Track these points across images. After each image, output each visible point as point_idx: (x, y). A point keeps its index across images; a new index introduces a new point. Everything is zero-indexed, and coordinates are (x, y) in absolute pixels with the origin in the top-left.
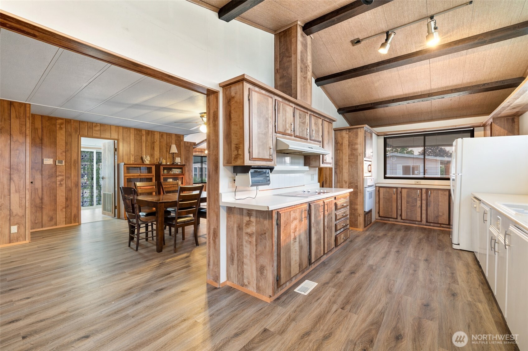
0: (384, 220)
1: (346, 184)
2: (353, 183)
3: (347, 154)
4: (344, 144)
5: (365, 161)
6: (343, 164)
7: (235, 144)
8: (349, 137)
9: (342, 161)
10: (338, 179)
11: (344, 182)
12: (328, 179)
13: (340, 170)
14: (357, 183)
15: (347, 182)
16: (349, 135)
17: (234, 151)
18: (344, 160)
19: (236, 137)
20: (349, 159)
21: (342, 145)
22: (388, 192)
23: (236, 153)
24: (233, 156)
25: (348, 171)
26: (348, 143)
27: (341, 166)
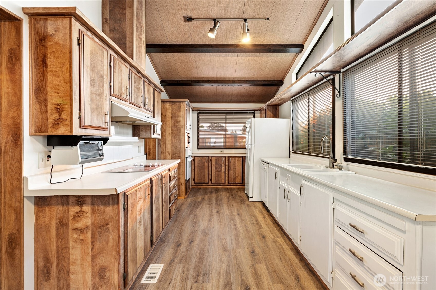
0: (198, 186)
1: (169, 155)
2: (175, 154)
3: (171, 126)
4: (167, 116)
5: (186, 133)
6: (167, 136)
7: (55, 104)
8: (172, 109)
9: (166, 133)
10: (162, 150)
11: (167, 153)
12: (152, 151)
13: (163, 141)
14: (180, 154)
15: (170, 153)
16: (172, 107)
17: (52, 114)
18: (167, 132)
19: (57, 94)
20: (172, 130)
21: (166, 117)
22: (202, 161)
23: (56, 116)
24: (51, 121)
25: (171, 143)
26: (171, 115)
27: (165, 138)
